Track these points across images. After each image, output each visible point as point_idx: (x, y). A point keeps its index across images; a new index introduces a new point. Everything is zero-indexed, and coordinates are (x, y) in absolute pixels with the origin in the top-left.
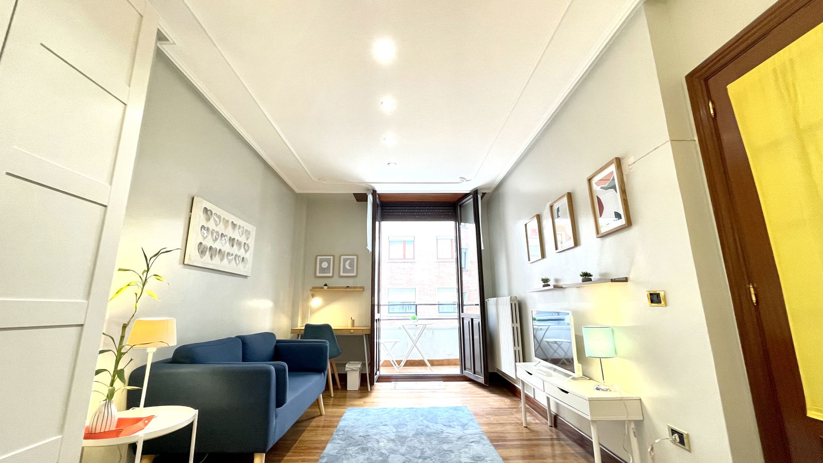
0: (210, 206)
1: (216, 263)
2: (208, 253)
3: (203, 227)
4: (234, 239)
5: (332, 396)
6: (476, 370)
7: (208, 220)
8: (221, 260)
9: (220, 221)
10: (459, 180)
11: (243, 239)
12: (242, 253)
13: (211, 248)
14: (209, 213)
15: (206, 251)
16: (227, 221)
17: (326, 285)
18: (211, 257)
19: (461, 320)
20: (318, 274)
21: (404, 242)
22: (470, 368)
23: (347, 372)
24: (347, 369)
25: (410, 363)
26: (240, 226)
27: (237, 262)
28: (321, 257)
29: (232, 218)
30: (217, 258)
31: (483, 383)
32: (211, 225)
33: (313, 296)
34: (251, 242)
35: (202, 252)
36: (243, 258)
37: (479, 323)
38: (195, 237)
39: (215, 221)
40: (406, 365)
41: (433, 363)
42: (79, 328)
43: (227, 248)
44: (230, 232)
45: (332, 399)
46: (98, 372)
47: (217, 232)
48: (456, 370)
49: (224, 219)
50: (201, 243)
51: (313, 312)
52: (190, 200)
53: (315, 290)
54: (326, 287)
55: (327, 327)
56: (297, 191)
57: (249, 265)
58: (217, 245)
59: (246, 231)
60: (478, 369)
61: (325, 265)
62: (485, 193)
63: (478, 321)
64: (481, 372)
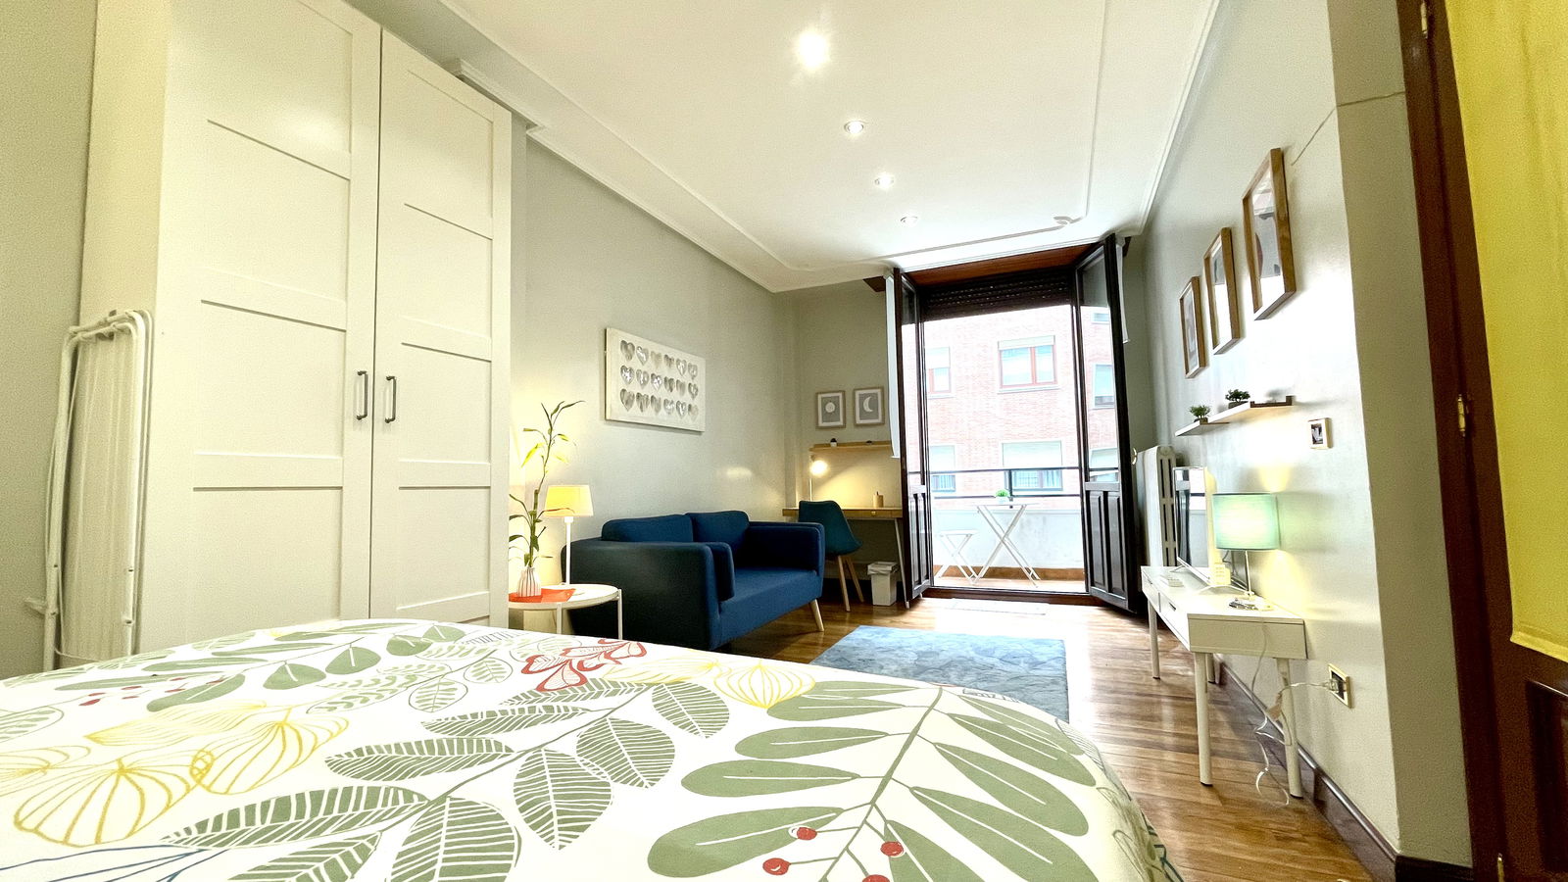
0: (629, 338)
1: (649, 415)
2: (635, 402)
3: (623, 368)
4: (672, 380)
5: (848, 609)
6: (1114, 585)
7: (630, 357)
8: (657, 411)
9: (647, 358)
10: (1055, 224)
11: (686, 379)
12: (687, 398)
13: (639, 395)
14: (629, 347)
15: (632, 401)
16: (658, 356)
17: (834, 440)
18: (641, 407)
19: (1086, 495)
20: (821, 424)
21: (1033, 349)
22: (1102, 582)
23: (870, 576)
24: (870, 572)
25: (995, 573)
26: (678, 360)
27: (682, 412)
28: (824, 395)
29: (664, 350)
30: (650, 410)
31: (1127, 608)
32: (635, 364)
33: (814, 458)
34: (700, 382)
35: (627, 403)
36: (690, 406)
37: (1118, 499)
38: (615, 385)
39: (640, 357)
40: (988, 575)
41: (1045, 574)
42: (487, 490)
43: (662, 393)
44: (664, 371)
45: (848, 615)
46: (512, 538)
47: (645, 373)
48: (1078, 587)
49: (652, 352)
50: (624, 391)
51: (819, 483)
52: (602, 333)
53: (819, 449)
54: (834, 444)
55: (832, 506)
56: (774, 290)
57: (701, 415)
58: (648, 391)
59: (690, 366)
60: (1117, 582)
61: (830, 408)
62: (1130, 238)
63: (1116, 495)
64: (1123, 588)
